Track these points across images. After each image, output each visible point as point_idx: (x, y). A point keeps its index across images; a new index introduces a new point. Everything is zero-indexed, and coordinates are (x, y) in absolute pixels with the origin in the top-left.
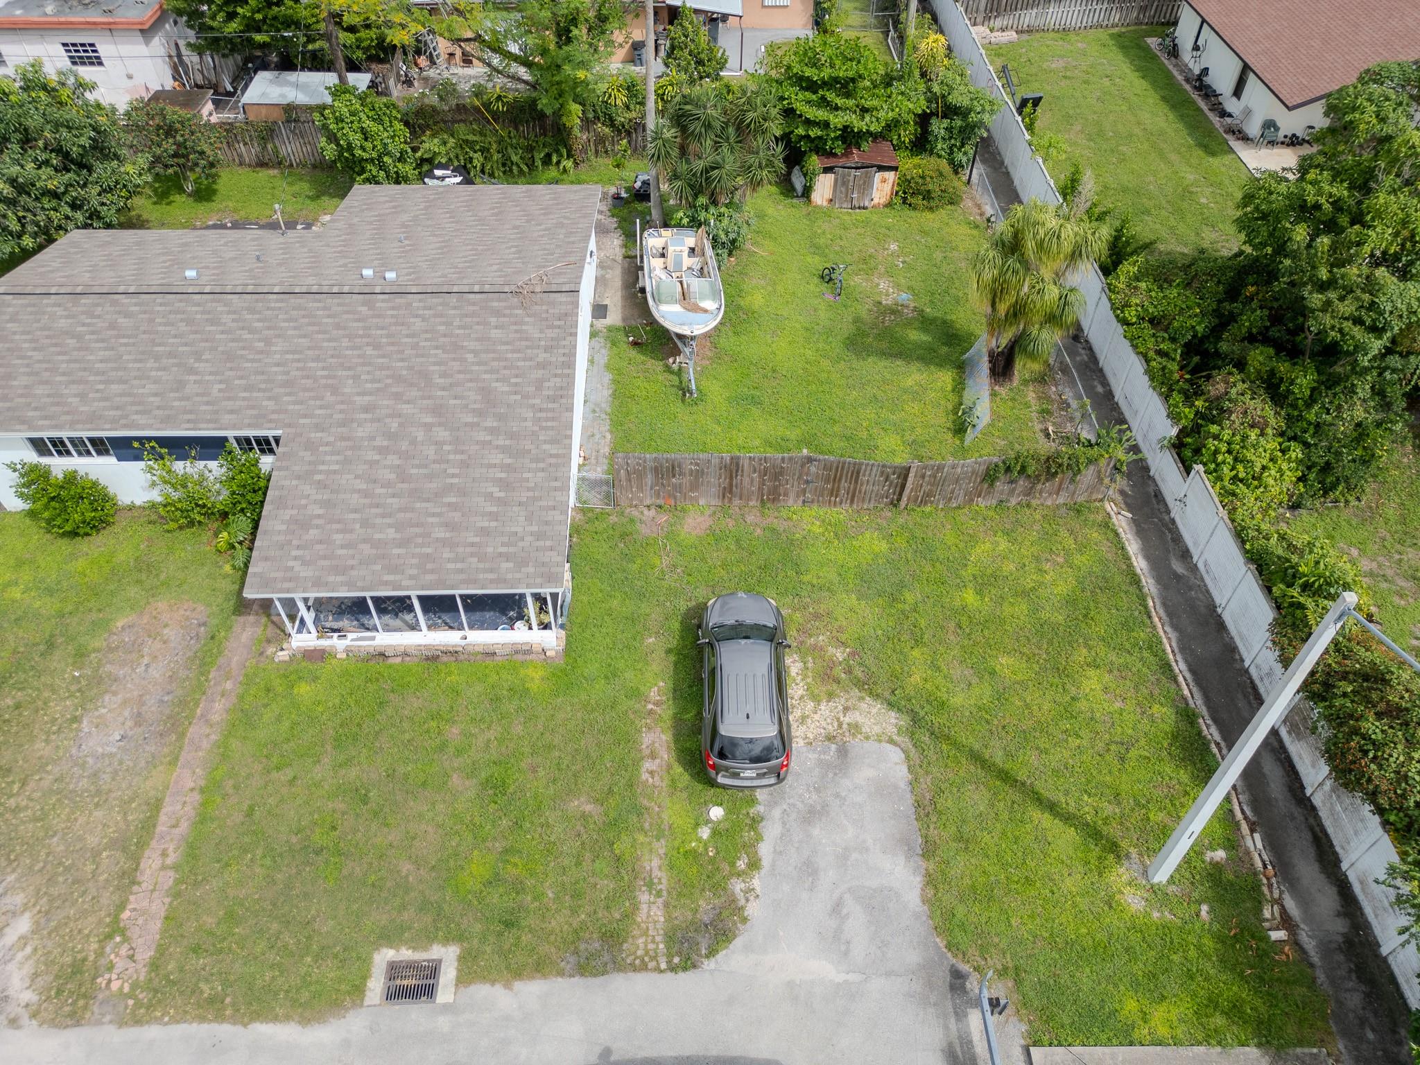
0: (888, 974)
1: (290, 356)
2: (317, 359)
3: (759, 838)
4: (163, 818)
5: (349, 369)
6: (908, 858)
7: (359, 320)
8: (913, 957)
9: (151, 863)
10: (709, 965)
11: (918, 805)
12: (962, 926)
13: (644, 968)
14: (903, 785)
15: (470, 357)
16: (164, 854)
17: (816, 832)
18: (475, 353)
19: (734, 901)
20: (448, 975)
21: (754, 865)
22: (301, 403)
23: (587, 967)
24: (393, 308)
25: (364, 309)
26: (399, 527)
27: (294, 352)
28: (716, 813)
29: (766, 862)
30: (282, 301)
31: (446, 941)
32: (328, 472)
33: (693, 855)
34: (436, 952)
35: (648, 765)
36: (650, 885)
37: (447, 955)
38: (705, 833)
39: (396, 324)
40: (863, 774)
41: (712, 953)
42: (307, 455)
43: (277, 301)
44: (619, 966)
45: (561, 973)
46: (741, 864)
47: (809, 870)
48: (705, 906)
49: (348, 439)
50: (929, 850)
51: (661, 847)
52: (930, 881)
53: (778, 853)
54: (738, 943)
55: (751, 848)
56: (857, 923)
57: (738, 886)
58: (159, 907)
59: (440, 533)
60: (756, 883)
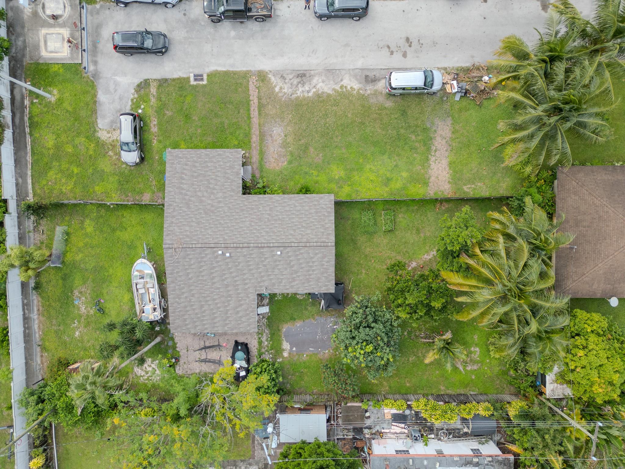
0: (106, 78)
1: (244, 220)
2: (236, 219)
3: (131, 106)
4: (257, 111)
5: (227, 215)
6: (100, 101)
7: (227, 233)
8: (101, 81)
9: (256, 101)
10: (142, 80)
11: (96, 113)
12: (90, 86)
13: (154, 80)
14: (99, 118)
15: (194, 220)
16: (254, 103)
17: (119, 107)
18: (193, 221)
19: (137, 93)
20: (192, 79)
21: (132, 100)
22: (238, 204)
23: (166, 80)
24: (218, 238)
25: (226, 238)
26: (207, 166)
27: (243, 221)
28: (140, 111)
29: (130, 101)
30: (250, 240)
31: (193, 86)
32: (227, 182)
33: (144, 101)
34: (195, 83)
35: (155, 123)
36: (154, 96)
37: (193, 82)
38: (142, 107)
39: (216, 232)
40: (107, 120)
41: (141, 83)
42: (234, 188)
43: (251, 240)
44: (160, 80)
45: (171, 79)
46: (135, 100)
47: (121, 99)
48: (142, 92)
49: (224, 192)
50: (95, 102)
51: (152, 104)
52: (95, 96)
53: (127, 102)
54: (136, 84)
55: (133, 103)
56: (112, 87)
57: (136, 96)
58: (251, 92)
59: (197, 164)
60: (132, 96)
